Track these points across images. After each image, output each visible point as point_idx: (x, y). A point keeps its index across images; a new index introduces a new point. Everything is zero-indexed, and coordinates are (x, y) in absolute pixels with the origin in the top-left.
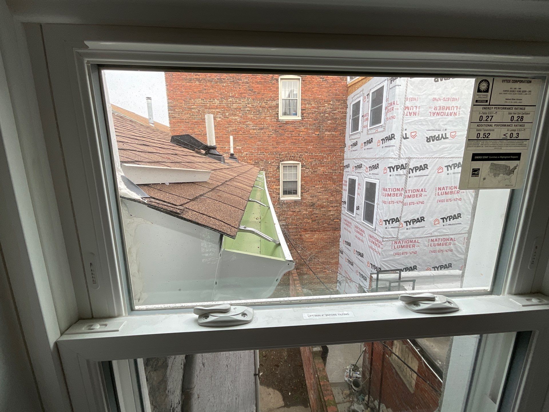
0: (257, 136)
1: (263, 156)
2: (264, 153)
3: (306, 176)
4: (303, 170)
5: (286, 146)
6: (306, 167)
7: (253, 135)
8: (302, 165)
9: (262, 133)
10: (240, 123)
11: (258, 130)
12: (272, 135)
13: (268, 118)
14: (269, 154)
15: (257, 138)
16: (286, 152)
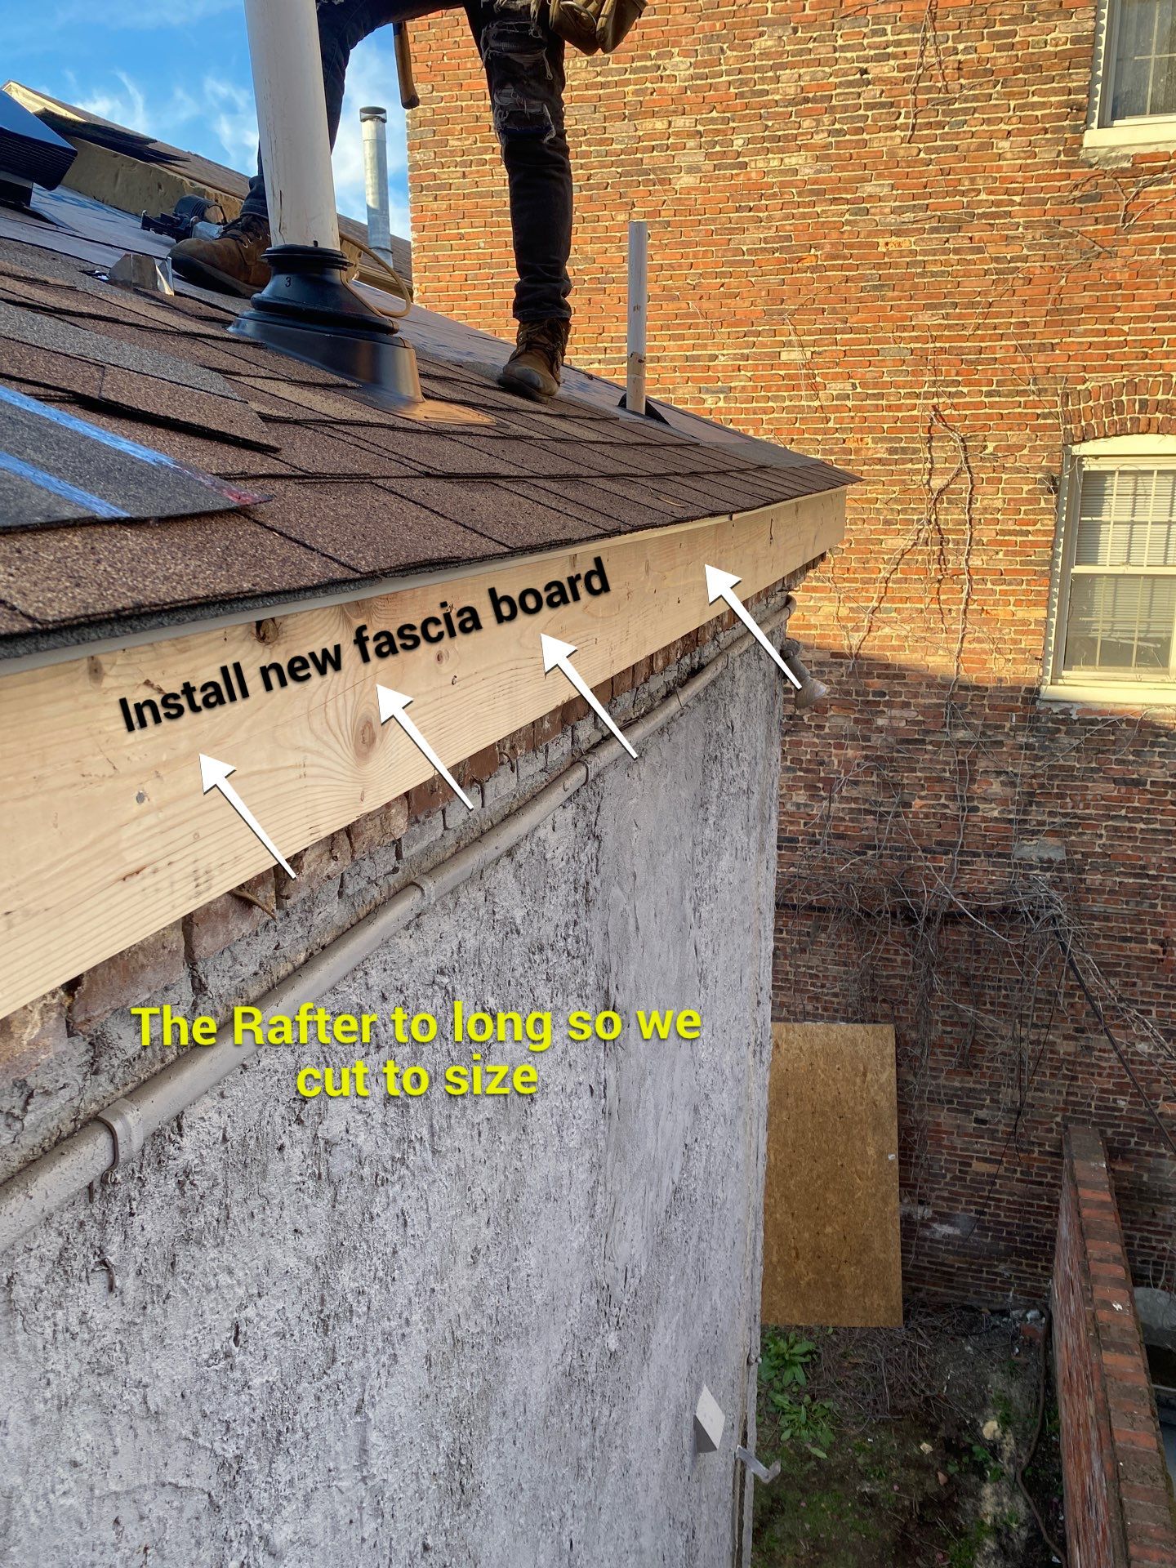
0: (922, 275)
1: (947, 406)
2: (954, 384)
5: (1121, 333)
7: (896, 265)
9: (956, 251)
10: (812, 192)
11: (934, 230)
12: (1026, 259)
13: (1005, 144)
14: (989, 394)
15: (915, 287)
16: (1119, 378)
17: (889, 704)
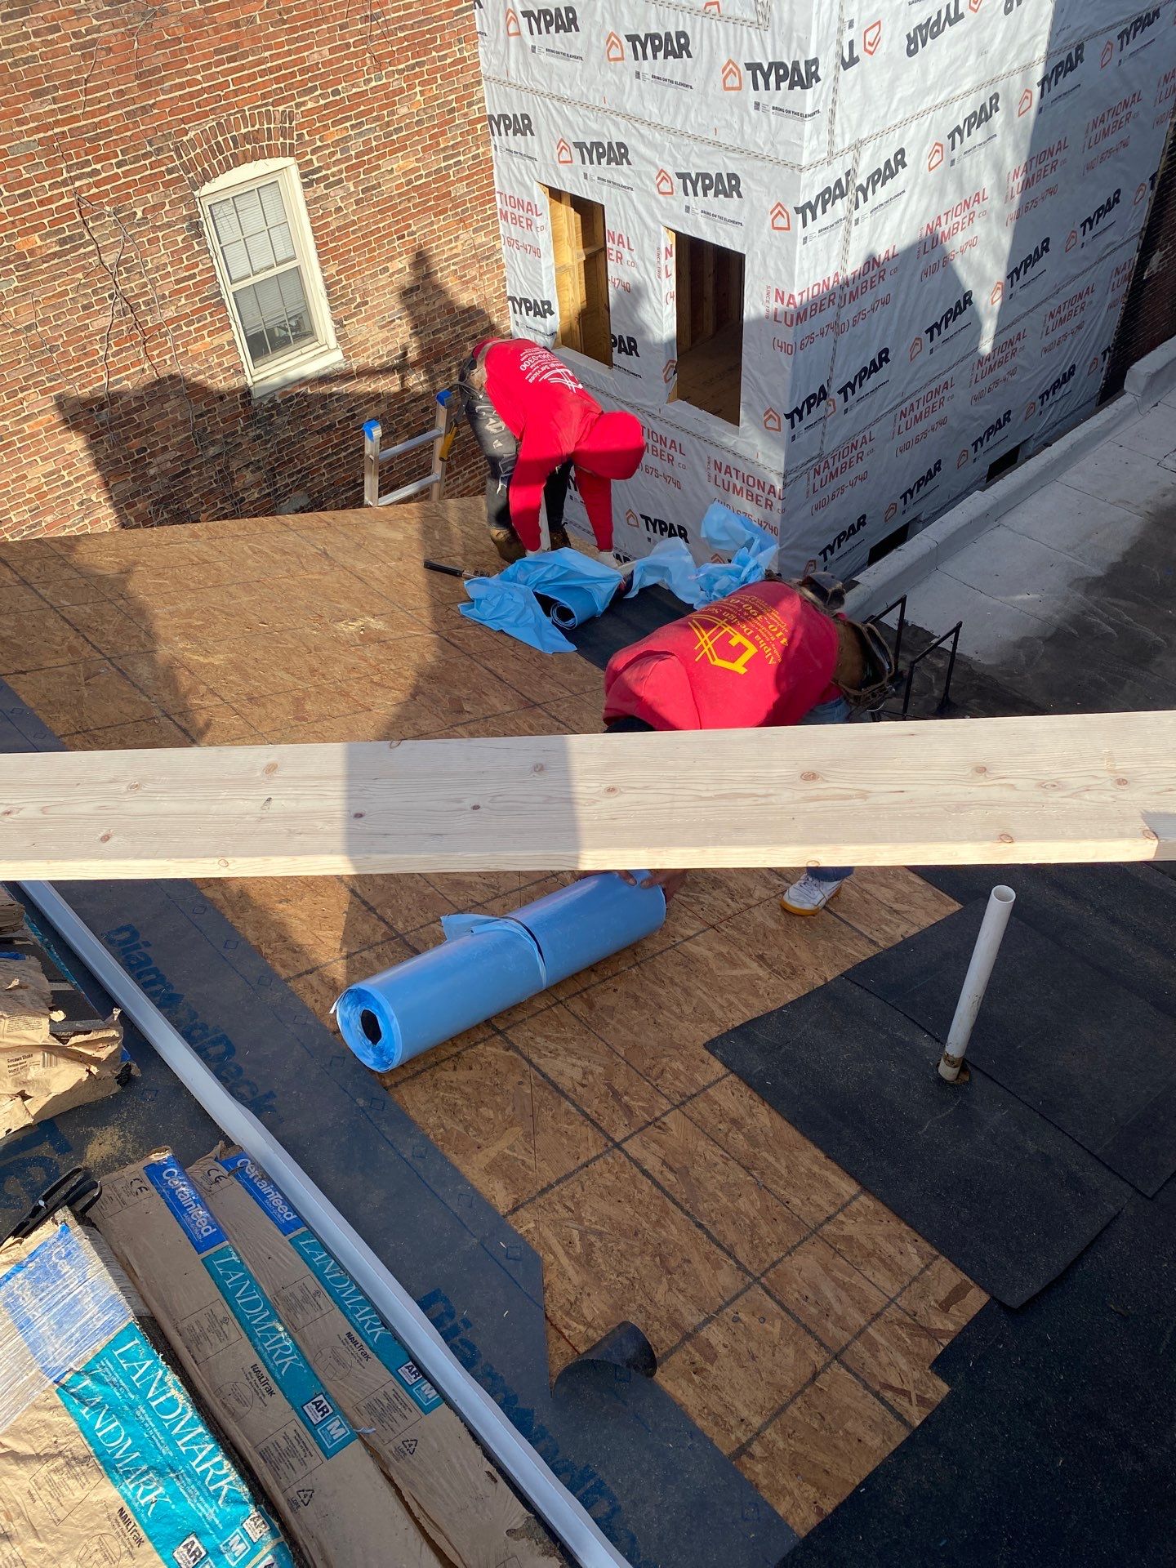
1: (89, 186)
2: (87, 163)
3: (339, 229)
4: (316, 200)
5: (196, 82)
6: (326, 177)
8: (303, 176)
14: (119, 165)
16: (210, 123)
17: (153, 455)
